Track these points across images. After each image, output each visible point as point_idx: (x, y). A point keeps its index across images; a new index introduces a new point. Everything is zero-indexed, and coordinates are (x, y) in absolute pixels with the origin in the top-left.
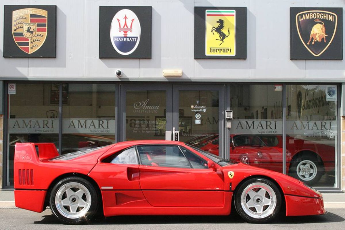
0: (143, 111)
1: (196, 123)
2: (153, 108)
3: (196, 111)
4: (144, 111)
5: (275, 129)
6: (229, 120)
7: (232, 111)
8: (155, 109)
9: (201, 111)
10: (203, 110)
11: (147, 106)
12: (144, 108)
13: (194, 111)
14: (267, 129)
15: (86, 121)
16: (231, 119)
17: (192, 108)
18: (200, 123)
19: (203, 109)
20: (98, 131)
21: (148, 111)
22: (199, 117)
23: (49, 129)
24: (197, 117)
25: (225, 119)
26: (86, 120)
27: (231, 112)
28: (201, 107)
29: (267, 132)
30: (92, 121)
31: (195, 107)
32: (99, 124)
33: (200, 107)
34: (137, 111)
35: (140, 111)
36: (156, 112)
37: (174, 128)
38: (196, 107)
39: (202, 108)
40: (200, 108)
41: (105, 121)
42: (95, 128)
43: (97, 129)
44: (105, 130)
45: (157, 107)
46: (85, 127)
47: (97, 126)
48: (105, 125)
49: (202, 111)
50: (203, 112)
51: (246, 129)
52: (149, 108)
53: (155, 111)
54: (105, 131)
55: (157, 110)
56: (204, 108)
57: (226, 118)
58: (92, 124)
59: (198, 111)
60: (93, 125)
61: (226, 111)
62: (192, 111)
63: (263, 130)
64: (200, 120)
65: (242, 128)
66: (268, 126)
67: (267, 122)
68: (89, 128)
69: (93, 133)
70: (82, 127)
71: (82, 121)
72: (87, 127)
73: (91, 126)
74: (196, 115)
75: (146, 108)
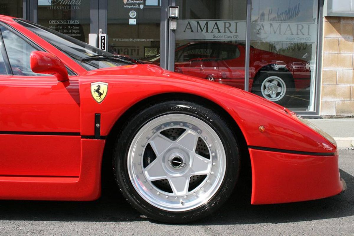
0: (60, 7)
1: (130, 24)
2: (73, 4)
3: (130, 7)
4: (62, 8)
5: (236, 32)
6: (174, 18)
7: (178, 7)
8: (75, 5)
9: (136, 7)
10: (139, 6)
11: (65, 1)
12: (61, 4)
13: (128, 7)
14: (225, 32)
16: (177, 18)
17: (125, 3)
18: (135, 23)
19: (139, 4)
21: (67, 8)
22: (135, 14)
24: (132, 14)
27: (177, 9)
28: (137, 2)
29: (225, 37)
31: (128, 2)
33: (136, 2)
34: (52, 7)
35: (56, 8)
36: (77, 9)
37: (100, 30)
38: (130, 2)
45: (79, 2)
49: (139, 7)
50: (140, 8)
51: (197, 32)
52: (68, 4)
53: (76, 8)
55: (78, 5)
56: (141, 4)
57: (170, 16)
59: (133, 7)
61: (170, 7)
62: (125, 7)
63: (220, 33)
64: (135, 20)
65: (192, 31)
66: (226, 29)
67: (225, 23)
74: (131, 12)
75: (63, 4)
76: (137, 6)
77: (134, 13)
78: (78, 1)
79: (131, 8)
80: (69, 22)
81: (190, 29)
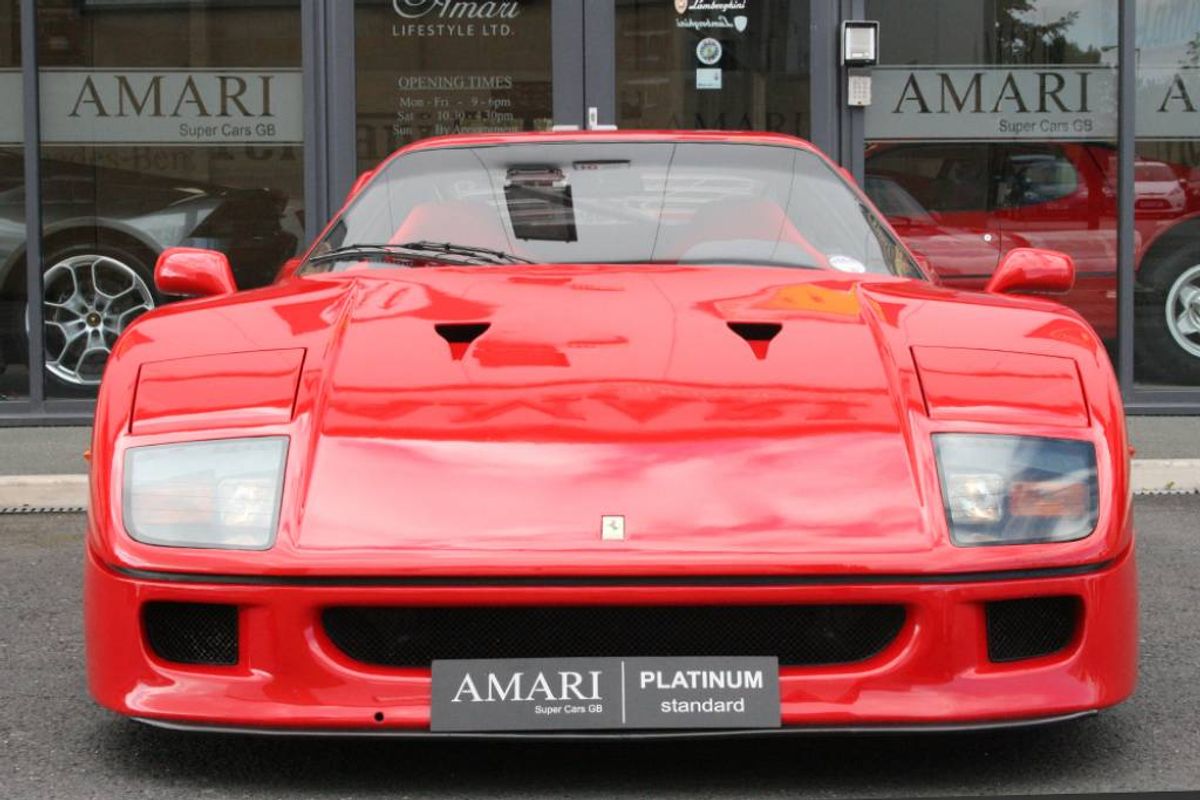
0: (441, 27)
1: (698, 87)
2: (488, 15)
3: (697, 25)
4: (446, 30)
5: (1084, 109)
6: (859, 65)
7: (875, 26)
8: (497, 20)
9: (721, 25)
10: (731, 20)
11: (458, 5)
12: (442, 14)
13: (691, 24)
14: (1042, 109)
15: (156, 81)
16: (872, 63)
17: (681, 11)
18: (717, 84)
19: (730, 15)
20: (219, 132)
21: (464, 31)
22: (716, 52)
24: (706, 53)
25: (843, 63)
26: (158, 74)
27: (872, 30)
28: (725, 7)
29: (1045, 126)
30: (190, 83)
31: (691, 8)
32: (224, 96)
33: (720, 6)
35: (426, 31)
36: (502, 33)
37: (593, 111)
38: (701, 7)
39: (729, 10)
40: (719, 12)
41: (253, 79)
42: (203, 113)
43: (215, 121)
44: (251, 122)
45: (508, 9)
46: (152, 112)
47: (213, 104)
48: (253, 99)
49: (729, 25)
50: (734, 28)
51: (943, 111)
52: (470, 15)
53: (498, 29)
54: (253, 131)
55: (507, 21)
56: (739, 12)
57: (848, 57)
58: (189, 95)
59: (707, 24)
60: (192, 98)
61: (847, 25)
62: (681, 24)
63: (1023, 114)
64: (718, 71)
65: (925, 109)
66: (1048, 97)
67: (1043, 77)
68: (175, 114)
69: (194, 138)
70: (139, 109)
71: (140, 81)
72: (163, 110)
73: (183, 105)
74: (701, 44)
76: (723, 21)
77: (713, 49)
78: (505, 5)
79: (703, 28)
80: (476, 82)
81: (917, 102)
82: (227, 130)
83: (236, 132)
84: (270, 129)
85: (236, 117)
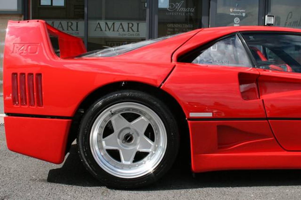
0: (177, 13)
2: (188, 11)
3: (234, 14)
4: (178, 14)
6: (270, 25)
7: (273, 16)
8: (190, 12)
9: (240, 15)
10: (242, 14)
11: (181, 8)
12: (178, 10)
15: (114, 23)
16: (273, 25)
17: (231, 11)
19: (242, 13)
20: (127, 35)
21: (182, 14)
22: (238, 21)
23: (73, 31)
25: (266, 24)
27: (273, 17)
28: (241, 11)
30: (121, 24)
32: (128, 27)
33: (239, 10)
34: (171, 13)
35: (174, 14)
38: (235, 11)
39: (241, 12)
40: (239, 12)
41: (135, 24)
42: (124, 31)
43: (126, 32)
44: (134, 33)
45: (192, 10)
46: (113, 30)
47: (126, 29)
48: (135, 28)
49: (241, 15)
50: (242, 16)
52: (184, 11)
53: (190, 14)
54: (135, 35)
55: (192, 12)
56: (243, 12)
58: (121, 27)
61: (267, 16)
62: (231, 14)
64: (239, 25)
68: (118, 31)
69: (121, 36)
70: (109, 30)
71: (110, 23)
72: (115, 30)
73: (119, 29)
74: (235, 19)
75: (180, 10)
76: (240, 14)
77: (237, 20)
78: (192, 9)
79: (236, 15)
80: (185, 26)
82: (129, 35)
83: (131, 35)
84: (138, 34)
85: (131, 32)
